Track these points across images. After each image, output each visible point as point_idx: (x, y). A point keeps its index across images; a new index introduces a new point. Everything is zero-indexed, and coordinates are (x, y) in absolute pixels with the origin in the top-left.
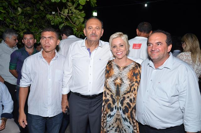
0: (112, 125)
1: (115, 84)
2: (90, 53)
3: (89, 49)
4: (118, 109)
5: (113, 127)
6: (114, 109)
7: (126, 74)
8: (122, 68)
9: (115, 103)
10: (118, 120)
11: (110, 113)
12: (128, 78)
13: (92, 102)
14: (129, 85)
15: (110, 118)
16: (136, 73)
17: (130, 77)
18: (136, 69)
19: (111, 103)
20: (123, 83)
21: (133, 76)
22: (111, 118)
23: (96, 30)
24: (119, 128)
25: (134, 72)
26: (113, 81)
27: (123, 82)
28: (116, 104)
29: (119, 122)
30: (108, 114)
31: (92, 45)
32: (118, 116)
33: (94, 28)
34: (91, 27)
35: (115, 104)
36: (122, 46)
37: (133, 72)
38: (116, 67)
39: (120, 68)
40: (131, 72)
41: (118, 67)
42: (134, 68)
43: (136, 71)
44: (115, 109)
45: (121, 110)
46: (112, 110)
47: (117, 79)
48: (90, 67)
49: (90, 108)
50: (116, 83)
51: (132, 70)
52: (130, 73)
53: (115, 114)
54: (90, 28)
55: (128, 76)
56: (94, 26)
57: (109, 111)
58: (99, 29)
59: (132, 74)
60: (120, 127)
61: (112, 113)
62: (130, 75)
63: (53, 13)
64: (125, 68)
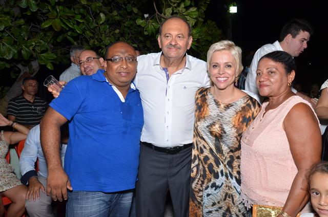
0: (219, 203)
1: (211, 133)
2: (168, 77)
3: (165, 69)
4: (227, 177)
5: (220, 208)
6: (220, 174)
7: (230, 119)
8: (222, 106)
9: (220, 164)
10: (229, 197)
11: (213, 180)
12: (234, 126)
13: (173, 158)
14: (236, 139)
15: (215, 190)
16: (248, 117)
17: (236, 124)
18: (248, 110)
19: (214, 163)
20: (224, 135)
21: (242, 122)
22: (217, 191)
23: (178, 39)
24: (230, 212)
25: (245, 116)
26: (208, 127)
27: (225, 133)
28: (222, 167)
29: (231, 202)
30: (212, 182)
31: (170, 64)
32: (229, 189)
33: (174, 37)
34: (170, 34)
35: (220, 166)
36: (230, 66)
37: (243, 115)
38: (214, 102)
39: (220, 105)
40: (239, 115)
41: (217, 104)
42: (243, 108)
43: (248, 114)
44: (222, 175)
45: (232, 178)
46: (216, 176)
47: (213, 124)
48: (167, 100)
49: (170, 168)
50: (213, 131)
51: (240, 111)
52: (238, 118)
53: (223, 184)
54: (168, 35)
55: (234, 123)
56: (174, 33)
57: (211, 176)
58: (183, 37)
59: (241, 119)
60: (231, 210)
61: (218, 183)
62: (237, 122)
63: (146, 16)
64: (228, 107)
